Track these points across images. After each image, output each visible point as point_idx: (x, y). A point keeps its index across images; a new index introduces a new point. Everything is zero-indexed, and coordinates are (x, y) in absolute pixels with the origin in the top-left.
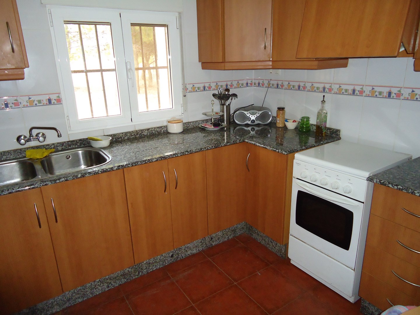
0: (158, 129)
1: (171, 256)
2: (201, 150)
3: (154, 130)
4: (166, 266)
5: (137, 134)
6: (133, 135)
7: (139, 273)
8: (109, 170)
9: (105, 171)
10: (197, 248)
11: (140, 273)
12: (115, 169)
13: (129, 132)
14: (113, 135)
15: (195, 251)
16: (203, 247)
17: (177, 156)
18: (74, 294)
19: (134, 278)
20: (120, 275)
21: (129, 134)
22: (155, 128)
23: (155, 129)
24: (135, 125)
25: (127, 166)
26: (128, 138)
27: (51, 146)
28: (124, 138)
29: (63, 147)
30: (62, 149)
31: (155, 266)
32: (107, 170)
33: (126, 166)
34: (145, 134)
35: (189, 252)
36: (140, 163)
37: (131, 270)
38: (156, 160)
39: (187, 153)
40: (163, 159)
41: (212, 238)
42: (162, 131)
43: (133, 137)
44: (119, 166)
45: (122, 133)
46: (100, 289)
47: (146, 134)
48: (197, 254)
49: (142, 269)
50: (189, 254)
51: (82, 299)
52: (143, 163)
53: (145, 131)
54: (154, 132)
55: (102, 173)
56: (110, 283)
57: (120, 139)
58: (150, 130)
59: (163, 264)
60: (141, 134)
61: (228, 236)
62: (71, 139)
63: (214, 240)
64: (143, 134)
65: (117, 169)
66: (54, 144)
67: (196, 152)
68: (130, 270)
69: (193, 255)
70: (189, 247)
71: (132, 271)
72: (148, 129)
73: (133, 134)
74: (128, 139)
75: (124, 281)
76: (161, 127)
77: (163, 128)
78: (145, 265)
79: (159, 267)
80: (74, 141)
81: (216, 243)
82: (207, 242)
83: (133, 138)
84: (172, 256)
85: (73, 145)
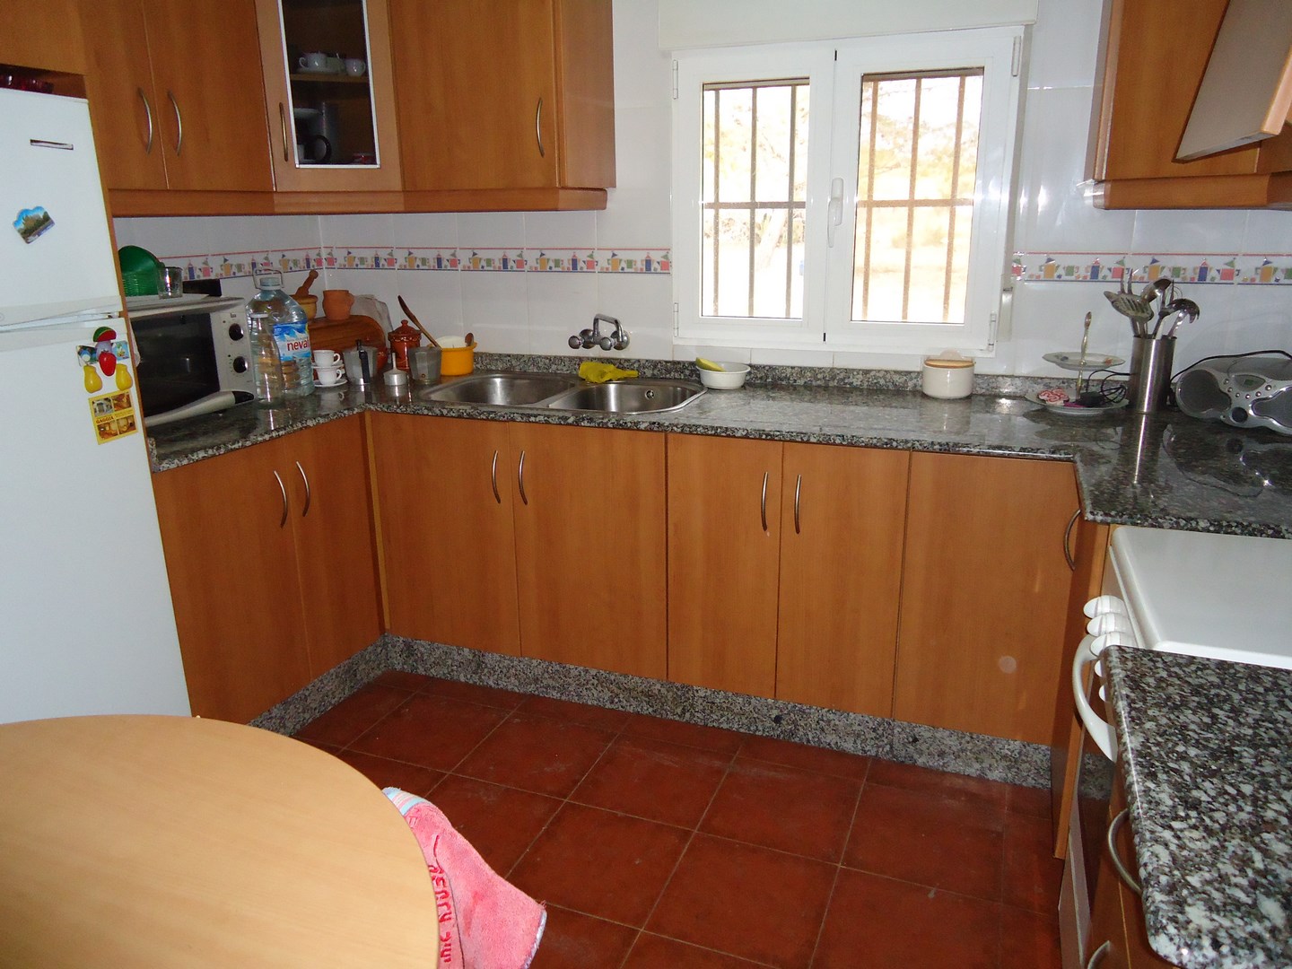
0: (896, 378)
1: (773, 716)
2: (887, 444)
3: (884, 377)
4: (754, 736)
5: (833, 378)
6: (819, 379)
7: (684, 712)
8: (629, 425)
9: (621, 425)
10: (859, 742)
11: (688, 715)
12: (642, 426)
13: (811, 369)
14: (767, 368)
15: (848, 746)
16: (878, 747)
17: (805, 439)
18: (546, 675)
19: (670, 717)
20: (639, 690)
21: (809, 374)
22: (887, 372)
23: (888, 376)
24: (834, 354)
25: (670, 429)
26: (805, 382)
27: (634, 363)
28: (795, 381)
29: (656, 372)
30: (653, 375)
31: (728, 719)
32: (626, 423)
33: (668, 427)
34: (856, 383)
35: (831, 739)
36: (703, 431)
37: (666, 693)
38: (744, 433)
39: (838, 441)
40: (764, 437)
41: (915, 740)
42: (910, 384)
43: (819, 382)
44: (654, 423)
45: (793, 368)
46: (595, 695)
47: (859, 383)
48: (854, 757)
49: (692, 705)
50: (829, 744)
51: (559, 695)
52: (710, 432)
53: (855, 373)
54: (882, 382)
55: (614, 428)
56: (617, 695)
57: (784, 383)
58: (872, 373)
59: (749, 728)
60: (843, 379)
61: (984, 765)
62: (677, 359)
63: (924, 747)
64: (850, 380)
65: (646, 430)
66: (639, 361)
67: (871, 447)
68: (663, 691)
69: (842, 754)
70: (833, 722)
71: (669, 697)
72: (866, 372)
73: (819, 376)
74: (807, 387)
75: (647, 710)
76: (909, 373)
77: (913, 375)
78: (701, 701)
79: (736, 726)
80: (679, 363)
81: (931, 764)
82: (896, 740)
83: (819, 386)
84: (778, 720)
85: (677, 371)
